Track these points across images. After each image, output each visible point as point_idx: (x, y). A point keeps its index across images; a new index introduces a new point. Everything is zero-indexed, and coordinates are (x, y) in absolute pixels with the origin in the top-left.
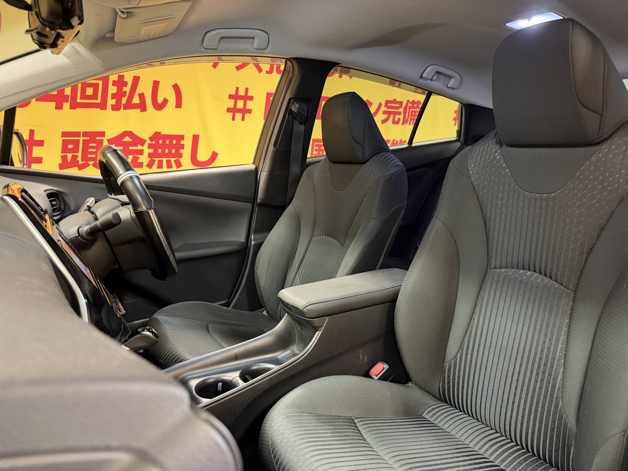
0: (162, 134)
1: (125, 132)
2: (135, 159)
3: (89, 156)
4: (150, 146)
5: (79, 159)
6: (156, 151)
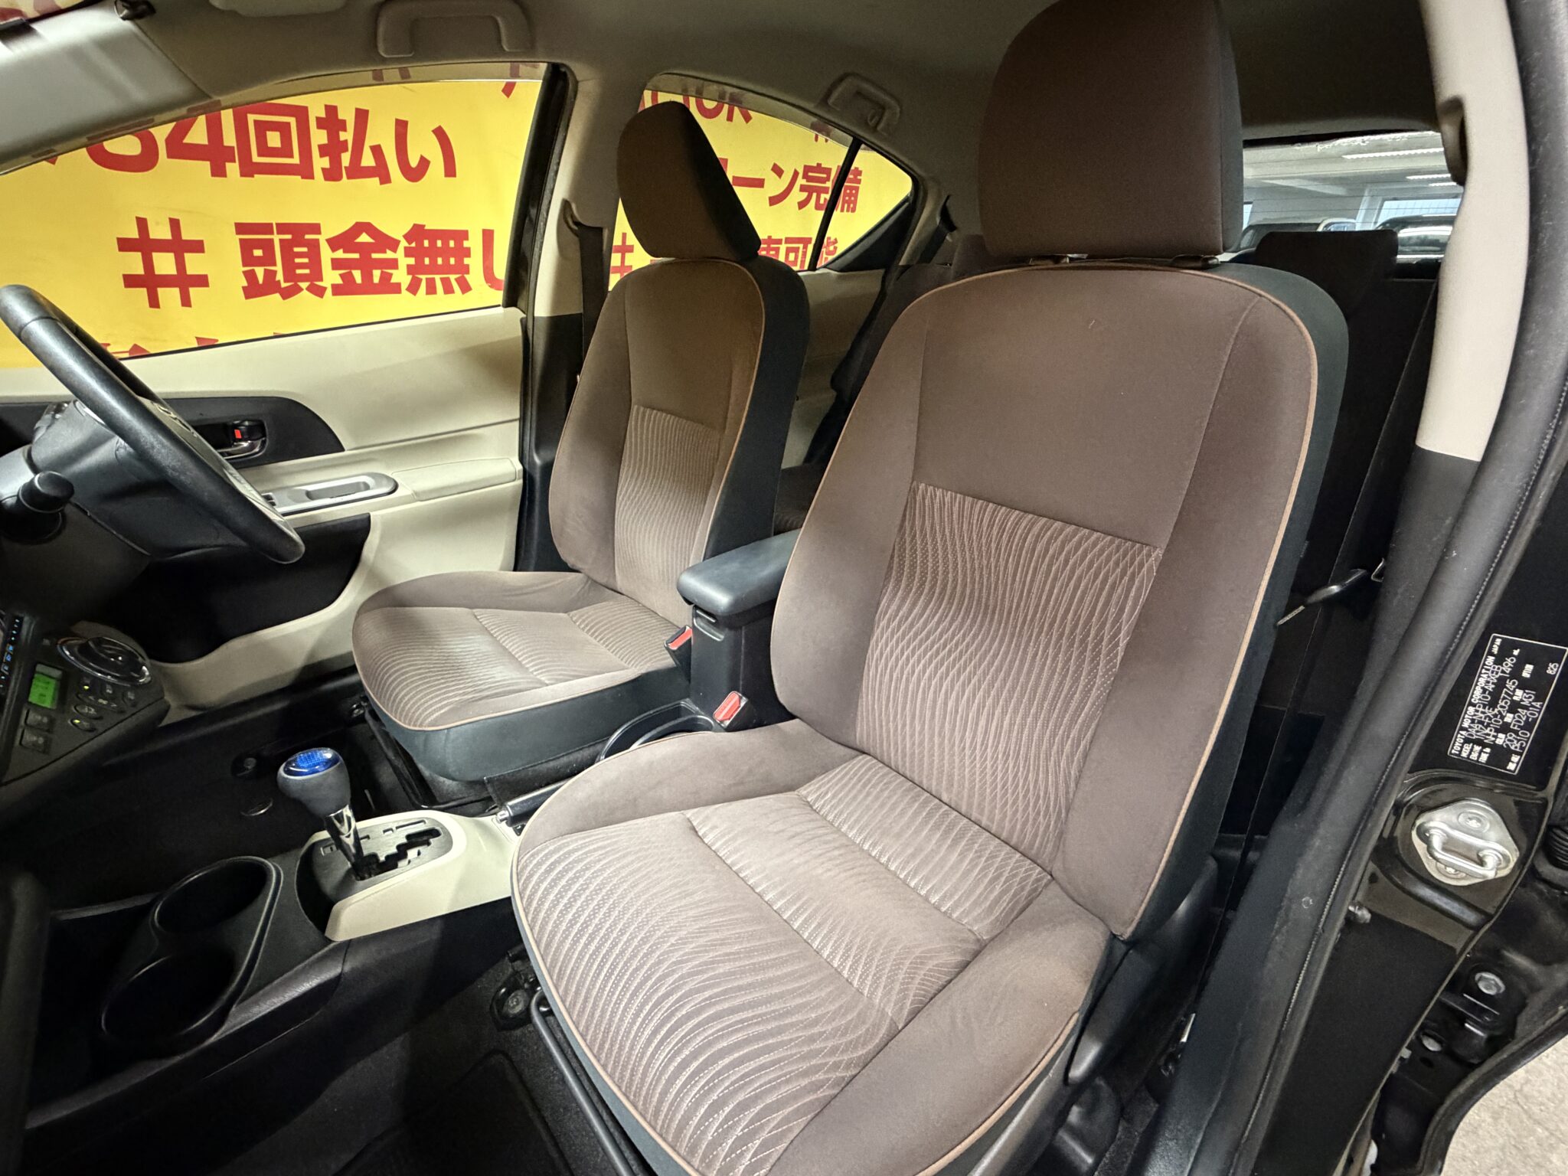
0: (426, 227)
1: (357, 224)
2: (385, 278)
3: (299, 271)
5: (280, 277)
6: (419, 261)
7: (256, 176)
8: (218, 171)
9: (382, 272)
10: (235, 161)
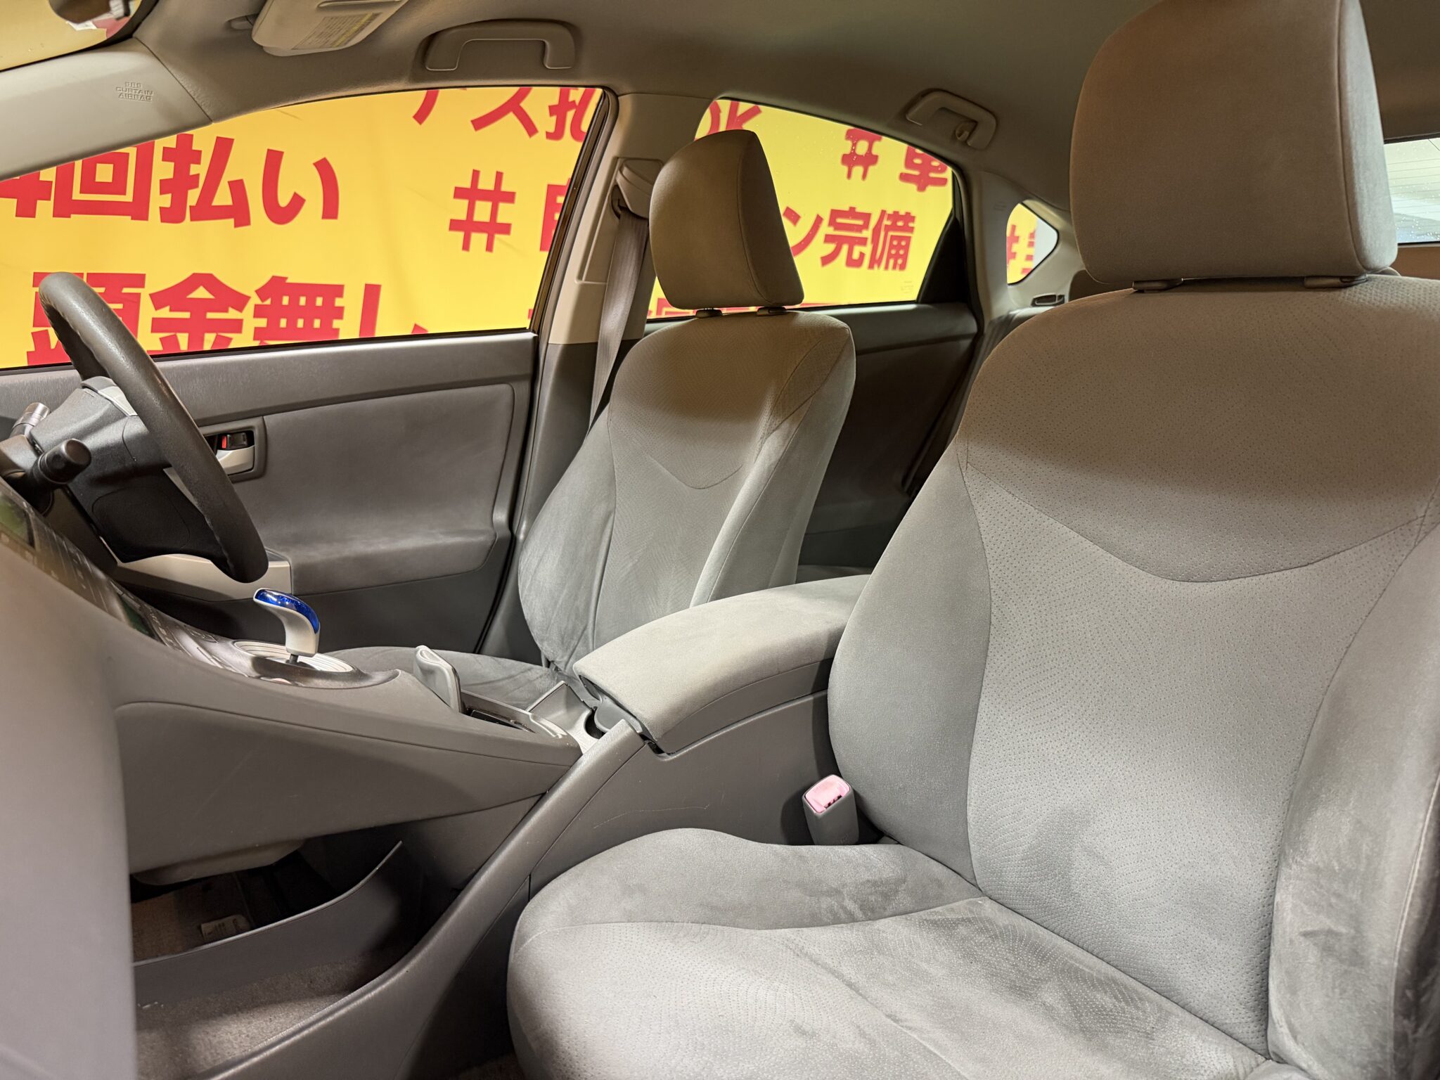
0: (288, 281)
1: (195, 275)
4: (259, 313)
7: (72, 216)
8: (26, 210)
9: (218, 337)
10: (49, 199)
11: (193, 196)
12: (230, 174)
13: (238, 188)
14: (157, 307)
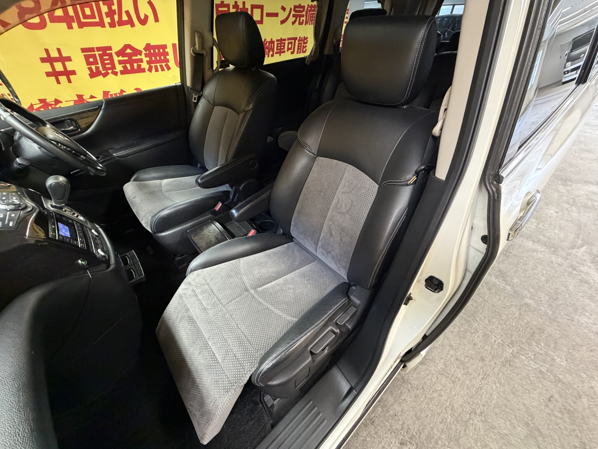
0: (151, 45)
1: (125, 45)
2: (139, 66)
3: (107, 66)
4: (146, 55)
5: (101, 69)
6: (151, 59)
7: (84, 28)
8: (70, 27)
9: (137, 64)
10: (74, 22)
11: (116, 17)
12: (124, 9)
13: (127, 13)
14: (118, 56)
